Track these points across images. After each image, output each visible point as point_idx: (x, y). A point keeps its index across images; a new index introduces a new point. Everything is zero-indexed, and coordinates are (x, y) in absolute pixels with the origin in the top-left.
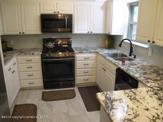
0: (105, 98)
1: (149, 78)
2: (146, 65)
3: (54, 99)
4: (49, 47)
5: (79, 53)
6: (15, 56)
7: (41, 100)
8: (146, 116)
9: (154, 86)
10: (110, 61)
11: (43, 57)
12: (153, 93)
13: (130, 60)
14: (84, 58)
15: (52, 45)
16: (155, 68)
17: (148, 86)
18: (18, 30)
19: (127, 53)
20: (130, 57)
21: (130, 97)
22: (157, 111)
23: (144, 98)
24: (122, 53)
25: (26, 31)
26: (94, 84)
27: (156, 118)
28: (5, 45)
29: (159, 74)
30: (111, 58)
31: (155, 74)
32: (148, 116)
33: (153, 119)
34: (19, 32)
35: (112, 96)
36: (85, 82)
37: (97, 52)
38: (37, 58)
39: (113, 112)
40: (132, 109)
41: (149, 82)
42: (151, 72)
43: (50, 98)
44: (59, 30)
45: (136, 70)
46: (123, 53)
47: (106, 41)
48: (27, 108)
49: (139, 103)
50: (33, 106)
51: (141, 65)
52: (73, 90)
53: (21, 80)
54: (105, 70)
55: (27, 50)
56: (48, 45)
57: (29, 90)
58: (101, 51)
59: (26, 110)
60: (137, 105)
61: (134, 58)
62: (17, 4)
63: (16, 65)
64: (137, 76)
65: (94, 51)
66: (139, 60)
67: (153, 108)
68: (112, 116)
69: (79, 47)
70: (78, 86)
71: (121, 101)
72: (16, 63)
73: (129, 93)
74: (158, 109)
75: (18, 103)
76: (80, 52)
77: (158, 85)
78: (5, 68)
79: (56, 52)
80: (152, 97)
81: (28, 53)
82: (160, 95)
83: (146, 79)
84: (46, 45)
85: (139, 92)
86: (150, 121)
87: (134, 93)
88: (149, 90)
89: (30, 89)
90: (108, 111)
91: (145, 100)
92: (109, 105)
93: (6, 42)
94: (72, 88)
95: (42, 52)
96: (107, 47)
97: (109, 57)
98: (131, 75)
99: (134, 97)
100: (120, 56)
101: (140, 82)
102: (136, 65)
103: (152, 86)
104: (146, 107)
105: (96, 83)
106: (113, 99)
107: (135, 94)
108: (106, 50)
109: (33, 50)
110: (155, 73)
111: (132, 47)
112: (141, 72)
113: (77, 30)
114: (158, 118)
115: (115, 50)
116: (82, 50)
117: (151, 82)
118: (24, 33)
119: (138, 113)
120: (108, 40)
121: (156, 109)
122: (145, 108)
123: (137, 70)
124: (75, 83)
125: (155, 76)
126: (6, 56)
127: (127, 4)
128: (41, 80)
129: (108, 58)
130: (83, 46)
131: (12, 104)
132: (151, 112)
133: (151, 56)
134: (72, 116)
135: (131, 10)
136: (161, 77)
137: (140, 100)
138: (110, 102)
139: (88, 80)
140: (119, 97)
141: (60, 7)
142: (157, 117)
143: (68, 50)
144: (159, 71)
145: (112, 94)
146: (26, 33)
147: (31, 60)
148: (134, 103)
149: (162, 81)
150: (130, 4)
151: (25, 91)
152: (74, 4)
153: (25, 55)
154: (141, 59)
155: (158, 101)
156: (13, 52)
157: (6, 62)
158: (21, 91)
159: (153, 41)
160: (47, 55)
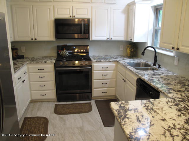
0: (118, 107)
1: (172, 89)
2: (171, 76)
3: (68, 112)
4: (63, 55)
5: (96, 62)
6: (27, 64)
7: (54, 113)
8: (161, 126)
9: (176, 97)
10: (130, 70)
11: (56, 66)
12: (173, 104)
13: (153, 69)
14: (103, 68)
15: (67, 53)
16: (181, 79)
17: (169, 97)
18: (30, 36)
19: (151, 62)
20: (154, 67)
21: (146, 108)
22: (174, 122)
23: (162, 109)
24: (145, 63)
25: (38, 37)
26: (114, 97)
27: (172, 128)
28: (16, 52)
29: (185, 85)
30: (132, 67)
31: (179, 85)
32: (163, 126)
33: (168, 129)
34: (31, 38)
35: (127, 106)
36: (104, 94)
37: (117, 61)
38: (49, 67)
39: (125, 121)
40: (146, 119)
41: (171, 93)
42: (175, 82)
43: (63, 111)
44: (76, 36)
45: (158, 80)
46: (147, 62)
47: (129, 48)
48: (38, 121)
49: (156, 113)
50: (44, 119)
51: (166, 75)
52: (90, 103)
53: (32, 91)
54: (125, 81)
55: (38, 58)
56: (62, 53)
57: (40, 103)
58: (122, 60)
59: (36, 124)
60: (153, 115)
61: (158, 67)
62: (29, 8)
63: (27, 74)
64: (158, 86)
65: (114, 60)
66: (164, 70)
67: (171, 119)
68: (124, 125)
69: (97, 55)
70: (95, 99)
71: (136, 111)
72: (27, 72)
73: (146, 103)
74: (175, 120)
75: (28, 116)
76: (98, 60)
77: (181, 96)
78: (15, 76)
79: (71, 60)
80: (171, 108)
81: (40, 61)
82: (181, 106)
83: (169, 89)
84: (60, 53)
85: (158, 103)
86: (164, 131)
87: (151, 103)
88: (170, 101)
89: (42, 101)
90: (120, 120)
91: (163, 111)
92: (122, 114)
93: (17, 49)
94: (88, 102)
95: (56, 60)
96: (129, 56)
97: (130, 67)
98: (152, 86)
99: (151, 107)
100: (143, 65)
101: (162, 92)
102: (159, 75)
103: (173, 97)
104: (163, 117)
105: (115, 96)
106: (128, 108)
107: (153, 105)
108: (127, 59)
109: (46, 58)
110: (180, 83)
111: (157, 55)
112: (164, 82)
113: (95, 36)
114: (175, 129)
115: (138, 59)
116: (100, 58)
117: (173, 93)
118: (36, 39)
119: (152, 123)
120: (131, 48)
121: (173, 120)
122: (161, 118)
123: (160, 80)
124: (92, 96)
125: (179, 87)
126: (17, 64)
127: (152, 7)
128: (54, 91)
129: (128, 67)
130: (102, 55)
131: (21, 116)
132: (167, 122)
133: (177, 65)
134: (86, 131)
135: (156, 14)
136: (186, 88)
137: (158, 111)
138: (124, 111)
139: (106, 92)
140: (135, 107)
141: (76, 10)
142: (174, 127)
143: (84, 59)
144: (185, 82)
145: (128, 103)
146: (39, 39)
147: (43, 69)
148: (150, 113)
149: (186, 92)
150: (155, 7)
151: (36, 103)
152: (92, 7)
153: (37, 63)
154: (166, 69)
155: (177, 112)
156: (25, 60)
157: (16, 70)
158: (32, 103)
159: (177, 48)
160: (61, 63)
